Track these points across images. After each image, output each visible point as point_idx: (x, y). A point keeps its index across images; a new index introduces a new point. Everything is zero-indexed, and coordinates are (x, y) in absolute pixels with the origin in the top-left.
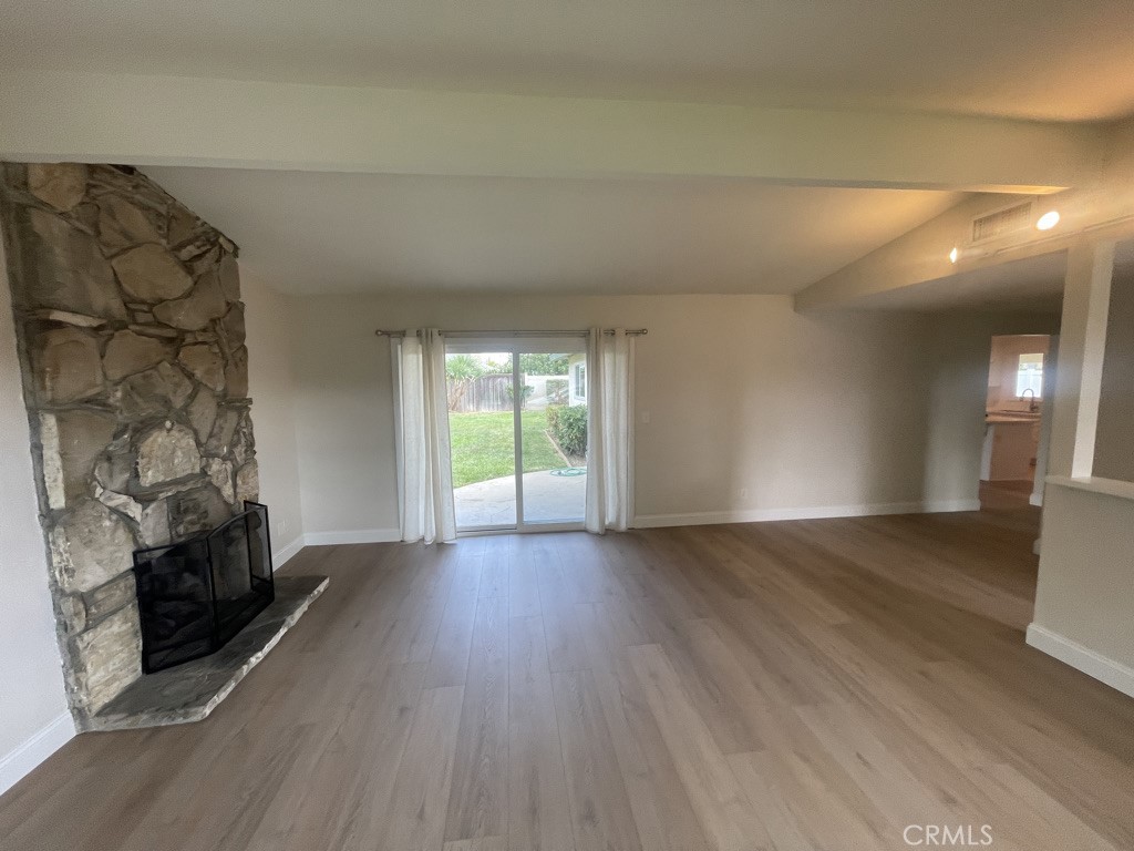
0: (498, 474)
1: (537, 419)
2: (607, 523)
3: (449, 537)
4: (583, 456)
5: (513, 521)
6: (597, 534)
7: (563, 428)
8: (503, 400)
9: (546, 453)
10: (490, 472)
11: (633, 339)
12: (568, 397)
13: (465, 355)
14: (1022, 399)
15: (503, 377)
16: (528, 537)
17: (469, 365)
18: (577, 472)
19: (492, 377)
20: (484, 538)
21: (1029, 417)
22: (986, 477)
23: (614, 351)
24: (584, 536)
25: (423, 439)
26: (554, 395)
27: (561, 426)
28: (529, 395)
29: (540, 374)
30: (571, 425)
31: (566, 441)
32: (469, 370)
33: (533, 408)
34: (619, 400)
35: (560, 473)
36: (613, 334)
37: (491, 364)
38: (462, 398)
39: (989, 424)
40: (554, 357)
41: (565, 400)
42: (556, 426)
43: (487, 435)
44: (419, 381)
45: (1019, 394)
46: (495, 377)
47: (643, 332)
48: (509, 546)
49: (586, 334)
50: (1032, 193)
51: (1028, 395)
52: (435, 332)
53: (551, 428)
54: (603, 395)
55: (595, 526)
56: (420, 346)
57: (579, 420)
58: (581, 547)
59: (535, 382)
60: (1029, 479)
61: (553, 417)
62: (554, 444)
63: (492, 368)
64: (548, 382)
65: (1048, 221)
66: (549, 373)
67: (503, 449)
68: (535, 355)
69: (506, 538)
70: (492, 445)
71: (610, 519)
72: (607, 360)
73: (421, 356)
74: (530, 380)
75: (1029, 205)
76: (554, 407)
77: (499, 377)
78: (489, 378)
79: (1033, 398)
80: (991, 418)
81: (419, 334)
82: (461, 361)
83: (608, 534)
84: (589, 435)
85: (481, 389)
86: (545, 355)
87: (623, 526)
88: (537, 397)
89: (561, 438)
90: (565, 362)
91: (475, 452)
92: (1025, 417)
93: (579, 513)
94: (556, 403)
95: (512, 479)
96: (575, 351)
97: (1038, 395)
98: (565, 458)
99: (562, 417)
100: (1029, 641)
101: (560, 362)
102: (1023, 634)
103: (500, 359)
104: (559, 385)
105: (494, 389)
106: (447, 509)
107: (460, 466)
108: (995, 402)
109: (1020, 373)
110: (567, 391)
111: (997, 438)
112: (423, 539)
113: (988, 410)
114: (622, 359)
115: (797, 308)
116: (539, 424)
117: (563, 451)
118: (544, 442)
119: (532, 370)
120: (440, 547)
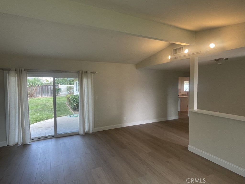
0: (49, 118)
1: (63, 99)
2: (85, 131)
3: (28, 141)
4: (78, 110)
5: (53, 133)
6: (83, 135)
7: (72, 102)
8: (51, 93)
9: (66, 110)
10: (45, 118)
11: (93, 75)
12: (74, 92)
13: (37, 78)
14: (185, 92)
15: (51, 85)
16: (59, 139)
17: (38, 81)
18: (77, 116)
19: (47, 85)
20: (42, 141)
21: (187, 96)
22: (179, 110)
23: (87, 78)
24: (78, 136)
25: (18, 108)
26: (69, 91)
27: (71, 101)
28: (60, 91)
29: (64, 85)
30: (74, 101)
31: (73, 106)
32: (38, 83)
33: (62, 95)
34: (89, 93)
35: (71, 117)
36: (87, 73)
37: (47, 81)
38: (36, 93)
39: (179, 98)
40: (69, 79)
41: (73, 93)
42: (69, 101)
43: (45, 105)
44: (16, 87)
45: (185, 91)
46: (48, 85)
47: (96, 72)
48: (51, 143)
49: (78, 72)
50: (183, 45)
51: (186, 91)
52: (23, 69)
53: (68, 102)
54: (84, 91)
55: (82, 132)
56: (17, 74)
57: (77, 99)
58: (77, 140)
59: (63, 87)
60: (187, 110)
61: (68, 98)
62: (69, 107)
63: (47, 82)
64: (67, 87)
65: (186, 51)
66: (67, 84)
67: (50, 109)
68: (63, 78)
69: (50, 140)
70: (46, 108)
71: (87, 129)
72: (85, 81)
73: (17, 78)
74: (61, 86)
75: (183, 47)
76: (69, 95)
77: (50, 85)
78: (46, 86)
79: (187, 91)
80: (180, 96)
81: (16, 70)
82: (35, 80)
83: (86, 135)
84: (79, 104)
85: (43, 90)
86: (66, 79)
87: (91, 132)
88: (63, 92)
89: (71, 105)
90: (73, 81)
91: (40, 111)
92: (186, 96)
93: (76, 128)
94: (70, 94)
95: (53, 120)
96: (75, 77)
97: (188, 91)
98: (73, 111)
99: (72, 98)
100: (188, 150)
101: (71, 81)
102: (187, 148)
103: (50, 80)
104: (70, 88)
105: (48, 89)
106: (27, 132)
107: (34, 116)
108: (180, 93)
109: (185, 85)
110: (74, 90)
111: (181, 101)
112: (17, 144)
113: (179, 94)
114: (90, 81)
115: (136, 68)
116: (64, 101)
117: (72, 109)
118: (65, 106)
119: (62, 83)
120: (25, 146)
